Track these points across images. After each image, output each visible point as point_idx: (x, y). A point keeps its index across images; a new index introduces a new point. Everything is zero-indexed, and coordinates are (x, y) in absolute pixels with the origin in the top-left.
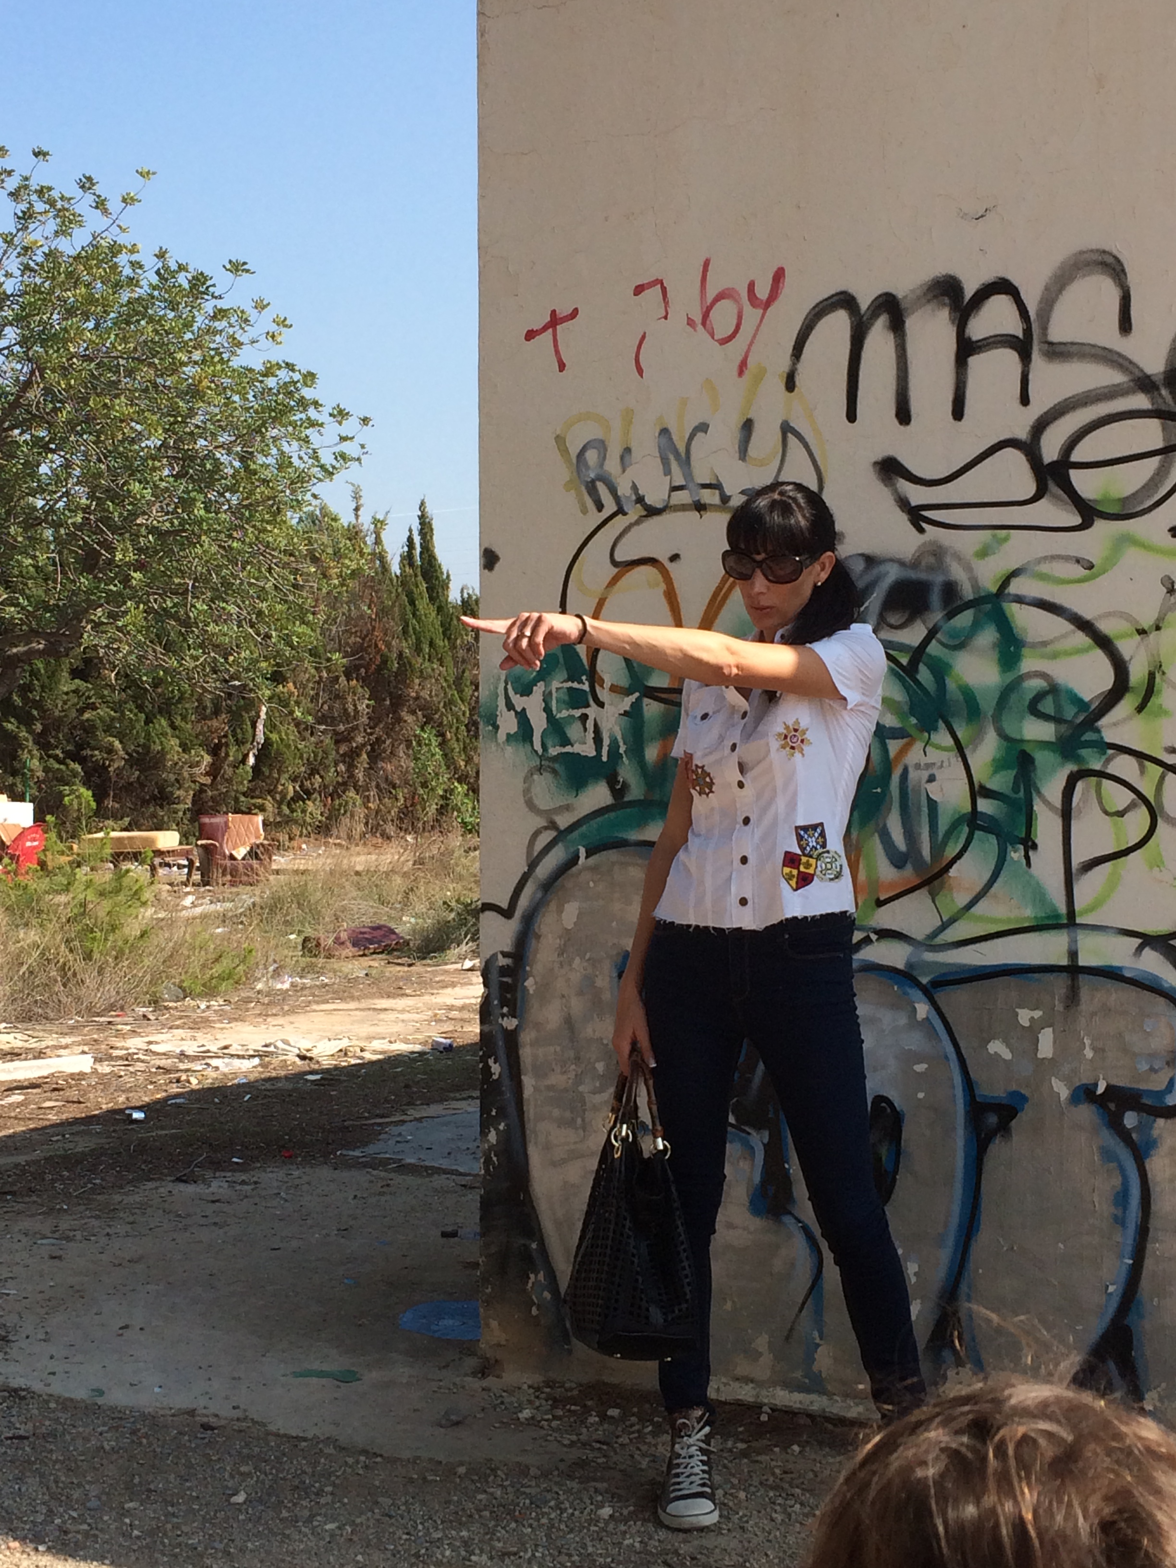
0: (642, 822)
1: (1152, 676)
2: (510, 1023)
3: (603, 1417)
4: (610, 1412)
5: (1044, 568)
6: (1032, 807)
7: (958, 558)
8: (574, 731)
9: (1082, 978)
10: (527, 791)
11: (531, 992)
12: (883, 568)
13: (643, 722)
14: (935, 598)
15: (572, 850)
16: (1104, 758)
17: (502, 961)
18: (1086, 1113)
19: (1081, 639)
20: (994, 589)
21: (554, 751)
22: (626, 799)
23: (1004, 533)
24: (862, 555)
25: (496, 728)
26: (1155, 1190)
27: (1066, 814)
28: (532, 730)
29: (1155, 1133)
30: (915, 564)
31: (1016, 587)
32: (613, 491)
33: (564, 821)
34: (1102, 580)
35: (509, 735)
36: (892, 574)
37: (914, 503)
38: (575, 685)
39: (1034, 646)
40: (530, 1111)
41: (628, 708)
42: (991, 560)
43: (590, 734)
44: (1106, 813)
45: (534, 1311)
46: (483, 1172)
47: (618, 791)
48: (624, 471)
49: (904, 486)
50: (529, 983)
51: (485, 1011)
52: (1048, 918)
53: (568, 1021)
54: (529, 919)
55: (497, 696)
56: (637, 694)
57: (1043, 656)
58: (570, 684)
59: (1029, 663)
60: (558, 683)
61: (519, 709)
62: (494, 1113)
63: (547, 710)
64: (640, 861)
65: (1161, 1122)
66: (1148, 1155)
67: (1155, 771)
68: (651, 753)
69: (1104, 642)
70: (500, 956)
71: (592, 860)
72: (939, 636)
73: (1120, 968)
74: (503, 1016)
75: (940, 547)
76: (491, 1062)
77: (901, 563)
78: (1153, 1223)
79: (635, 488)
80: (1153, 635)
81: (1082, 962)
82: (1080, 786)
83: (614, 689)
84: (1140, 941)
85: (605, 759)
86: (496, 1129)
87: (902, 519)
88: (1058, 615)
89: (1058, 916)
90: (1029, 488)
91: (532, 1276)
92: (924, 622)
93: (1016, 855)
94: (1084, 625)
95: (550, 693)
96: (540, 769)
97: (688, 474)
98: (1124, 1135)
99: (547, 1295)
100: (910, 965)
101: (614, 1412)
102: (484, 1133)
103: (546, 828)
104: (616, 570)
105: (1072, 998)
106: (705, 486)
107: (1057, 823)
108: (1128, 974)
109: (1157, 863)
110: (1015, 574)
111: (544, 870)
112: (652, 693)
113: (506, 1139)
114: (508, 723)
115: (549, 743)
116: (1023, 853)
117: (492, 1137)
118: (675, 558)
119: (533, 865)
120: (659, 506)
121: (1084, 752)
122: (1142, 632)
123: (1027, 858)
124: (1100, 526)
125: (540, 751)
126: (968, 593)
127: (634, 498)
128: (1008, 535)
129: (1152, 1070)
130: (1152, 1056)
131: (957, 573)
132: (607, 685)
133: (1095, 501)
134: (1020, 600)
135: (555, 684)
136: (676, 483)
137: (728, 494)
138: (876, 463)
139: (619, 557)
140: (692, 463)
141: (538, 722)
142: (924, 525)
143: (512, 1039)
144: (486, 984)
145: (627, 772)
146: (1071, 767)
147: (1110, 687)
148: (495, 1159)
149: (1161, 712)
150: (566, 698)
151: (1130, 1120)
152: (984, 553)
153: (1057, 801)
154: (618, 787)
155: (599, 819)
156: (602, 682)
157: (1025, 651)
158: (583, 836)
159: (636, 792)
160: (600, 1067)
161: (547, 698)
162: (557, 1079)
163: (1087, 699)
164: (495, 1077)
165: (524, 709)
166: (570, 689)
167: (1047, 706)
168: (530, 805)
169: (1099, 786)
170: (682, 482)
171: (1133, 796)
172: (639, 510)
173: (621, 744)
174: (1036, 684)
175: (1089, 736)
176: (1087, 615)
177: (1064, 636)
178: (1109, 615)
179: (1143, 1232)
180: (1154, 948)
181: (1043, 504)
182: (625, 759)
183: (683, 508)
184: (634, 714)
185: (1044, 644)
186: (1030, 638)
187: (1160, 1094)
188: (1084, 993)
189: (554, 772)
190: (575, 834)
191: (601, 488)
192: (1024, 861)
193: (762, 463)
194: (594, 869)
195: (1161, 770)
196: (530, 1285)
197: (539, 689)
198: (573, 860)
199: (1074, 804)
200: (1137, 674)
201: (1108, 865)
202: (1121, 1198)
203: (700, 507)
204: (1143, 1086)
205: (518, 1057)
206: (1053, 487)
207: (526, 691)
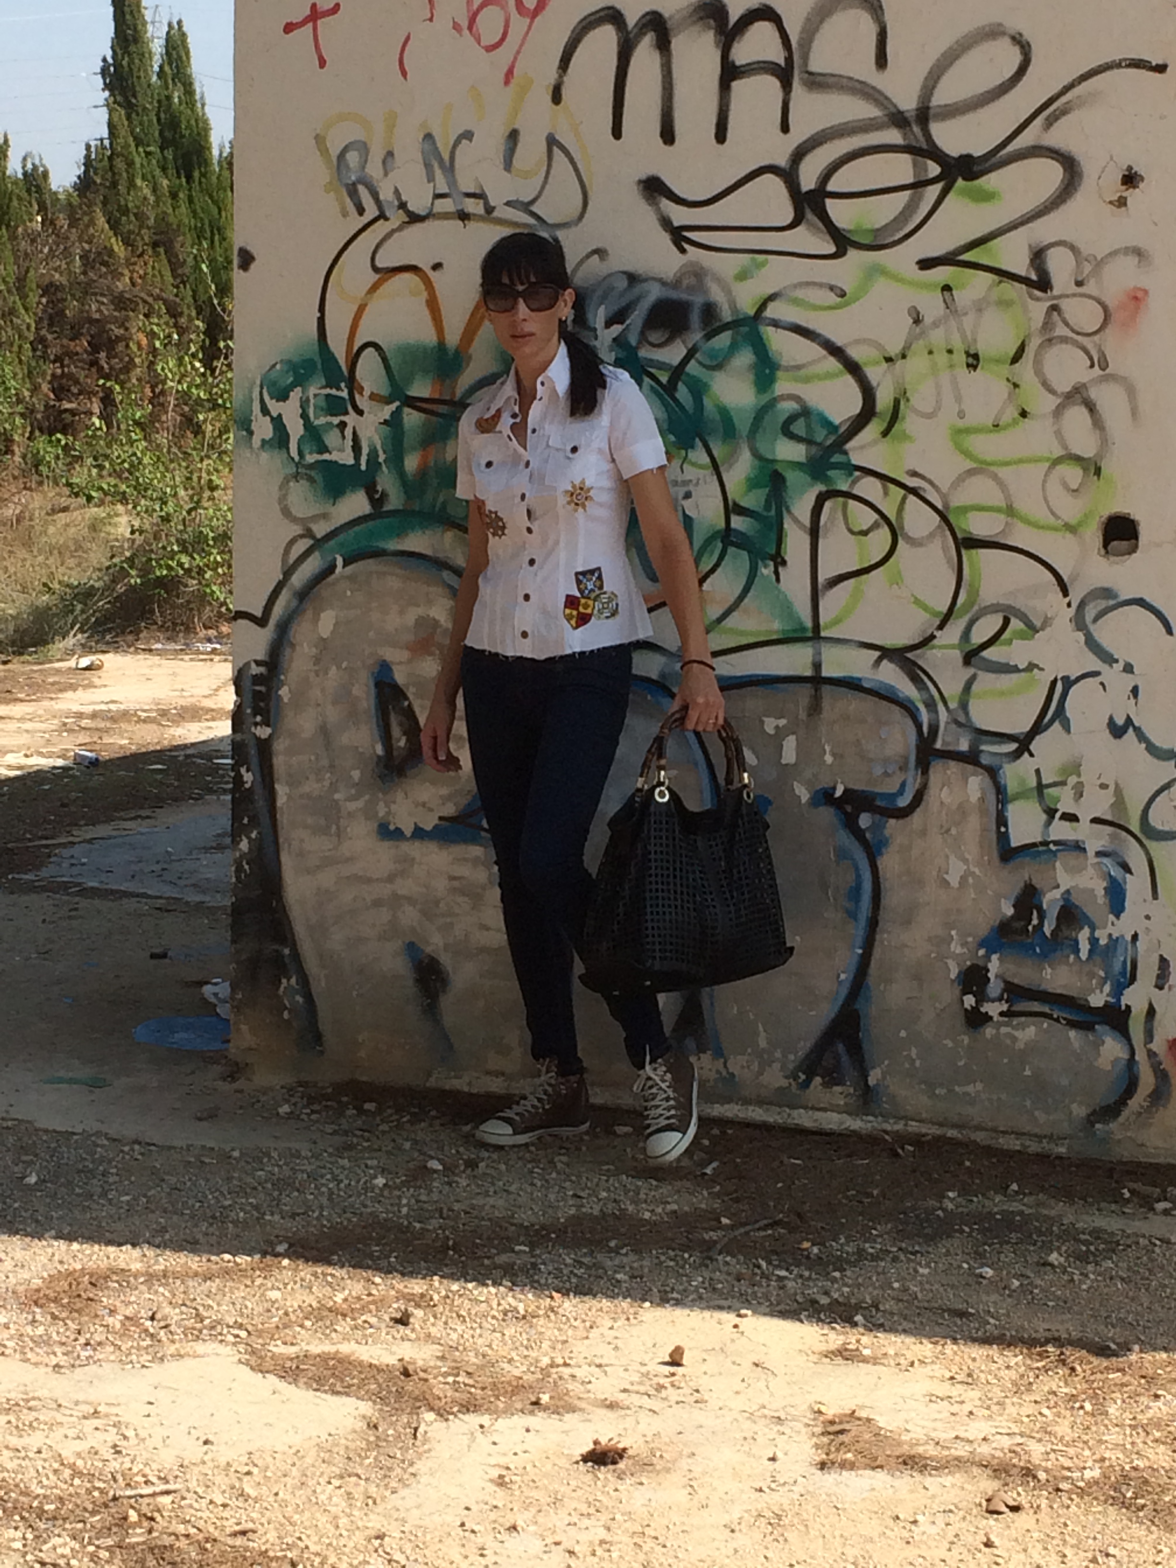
0: (401, 533)
1: (897, 402)
2: (263, 732)
3: (361, 1111)
4: (368, 1106)
5: (800, 294)
6: (782, 524)
7: (718, 280)
8: (332, 439)
9: (826, 689)
10: (282, 499)
11: (286, 700)
12: (645, 286)
13: (403, 433)
14: (695, 318)
15: (330, 558)
16: (850, 480)
17: (255, 670)
18: (827, 815)
19: (833, 364)
20: (751, 312)
21: (310, 459)
22: (385, 509)
23: (761, 258)
24: (624, 273)
25: (251, 433)
26: (885, 885)
27: (814, 532)
28: (288, 436)
29: (887, 832)
30: (676, 284)
31: (771, 312)
32: (375, 195)
33: (320, 529)
34: (855, 306)
35: (264, 442)
36: (654, 293)
37: (676, 224)
38: (334, 392)
39: (788, 369)
40: (283, 819)
41: (387, 417)
42: (749, 283)
43: (349, 443)
44: (852, 532)
45: (286, 1015)
46: (234, 880)
47: (377, 500)
48: (386, 174)
49: (666, 205)
50: (284, 692)
51: (237, 718)
52: (795, 631)
53: (324, 730)
54: (283, 628)
55: (252, 400)
56: (397, 403)
57: (796, 380)
58: (328, 391)
59: (783, 386)
60: (315, 389)
61: (275, 415)
62: (246, 821)
63: (304, 416)
64: (398, 571)
65: (892, 822)
66: (881, 854)
67: (897, 493)
68: (411, 463)
69: (854, 368)
70: (253, 665)
71: (350, 569)
72: (698, 355)
73: (860, 679)
74: (256, 724)
75: (702, 268)
76: (243, 770)
77: (663, 283)
78: (883, 915)
79: (397, 192)
80: (900, 363)
81: (825, 673)
82: (828, 505)
83: (373, 397)
84: (877, 654)
85: (363, 467)
86: (249, 838)
87: (665, 238)
88: (813, 340)
89: (804, 629)
90: (788, 216)
91: (284, 981)
92: (684, 342)
93: (767, 571)
94: (835, 351)
95: (308, 400)
96: (296, 477)
97: (452, 182)
98: (858, 834)
99: (299, 999)
100: (663, 675)
101: (369, 1106)
102: (235, 842)
103: (302, 536)
104: (377, 276)
105: (815, 708)
106: (469, 195)
107: (806, 540)
108: (866, 685)
109: (897, 580)
110: (772, 298)
111: (298, 579)
112: (412, 402)
113: (258, 847)
114: (263, 429)
115: (306, 452)
116: (772, 568)
117: (244, 845)
118: (437, 266)
119: (288, 573)
120: (423, 213)
121: (830, 473)
122: (889, 360)
123: (777, 573)
124: (853, 254)
125: (297, 458)
126: (727, 315)
127: (396, 203)
128: (767, 261)
129: (886, 774)
130: (886, 761)
131: (717, 295)
132: (367, 393)
133: (849, 231)
134: (775, 324)
135: (312, 391)
136: (438, 191)
137: (492, 204)
138: (640, 182)
139: (379, 264)
140: (457, 172)
141: (295, 429)
142: (686, 246)
143: (265, 747)
144: (237, 693)
145: (386, 481)
146: (821, 487)
147: (858, 411)
148: (246, 867)
149: (905, 437)
150: (323, 404)
151: (865, 820)
152: (743, 276)
153: (807, 521)
154: (377, 496)
155: (357, 529)
156: (361, 390)
157: (779, 374)
158: (342, 545)
159: (395, 501)
160: (356, 774)
161: (304, 404)
162: (311, 787)
163: (837, 422)
164: (247, 786)
165: (280, 415)
166: (328, 396)
167: (799, 428)
168: (286, 512)
169: (845, 507)
170: (446, 190)
171: (876, 516)
172: (402, 216)
173: (381, 452)
174: (789, 406)
175: (837, 458)
176: (839, 343)
177: (819, 360)
178: (857, 342)
179: (873, 924)
180: (891, 660)
181: (800, 229)
182: (384, 468)
183: (446, 216)
184: (394, 423)
185: (798, 367)
186: (784, 363)
187: (893, 797)
188: (826, 704)
189: (311, 480)
190: (332, 543)
191: (362, 190)
192: (774, 577)
193: (526, 175)
194: (351, 578)
195: (903, 492)
196: (282, 989)
197: (296, 395)
198: (331, 569)
199: (822, 522)
200: (884, 400)
201: (852, 581)
202: (855, 893)
203: (463, 216)
204: (877, 790)
205: (271, 766)
206: (809, 215)
207: (282, 396)
